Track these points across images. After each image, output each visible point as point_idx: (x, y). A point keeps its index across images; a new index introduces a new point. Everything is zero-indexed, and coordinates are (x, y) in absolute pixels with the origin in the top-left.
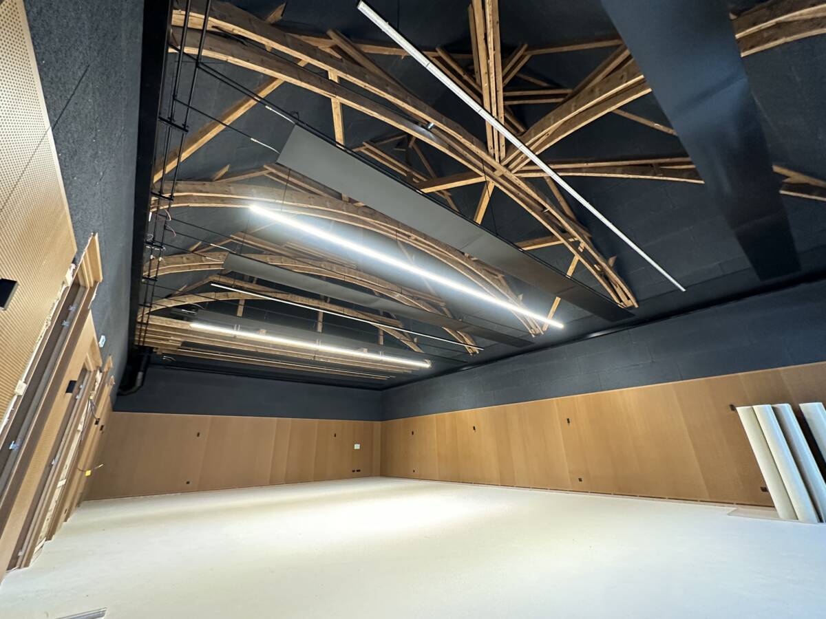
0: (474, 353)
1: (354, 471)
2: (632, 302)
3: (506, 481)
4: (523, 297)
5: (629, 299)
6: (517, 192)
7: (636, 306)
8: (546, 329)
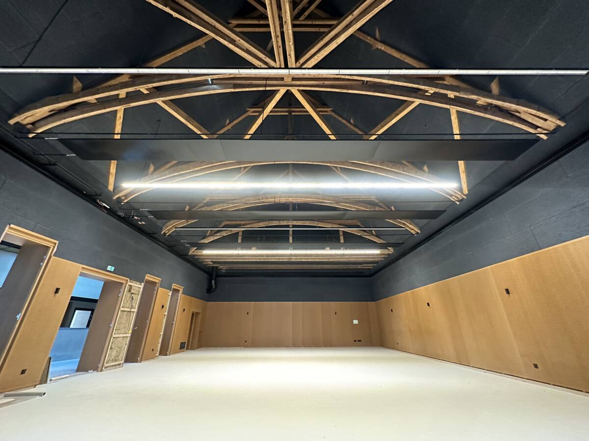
0: (417, 233)
1: (355, 341)
2: (552, 122)
3: (462, 359)
4: (428, 167)
5: (546, 120)
6: (321, 83)
7: (562, 124)
8: (467, 192)
